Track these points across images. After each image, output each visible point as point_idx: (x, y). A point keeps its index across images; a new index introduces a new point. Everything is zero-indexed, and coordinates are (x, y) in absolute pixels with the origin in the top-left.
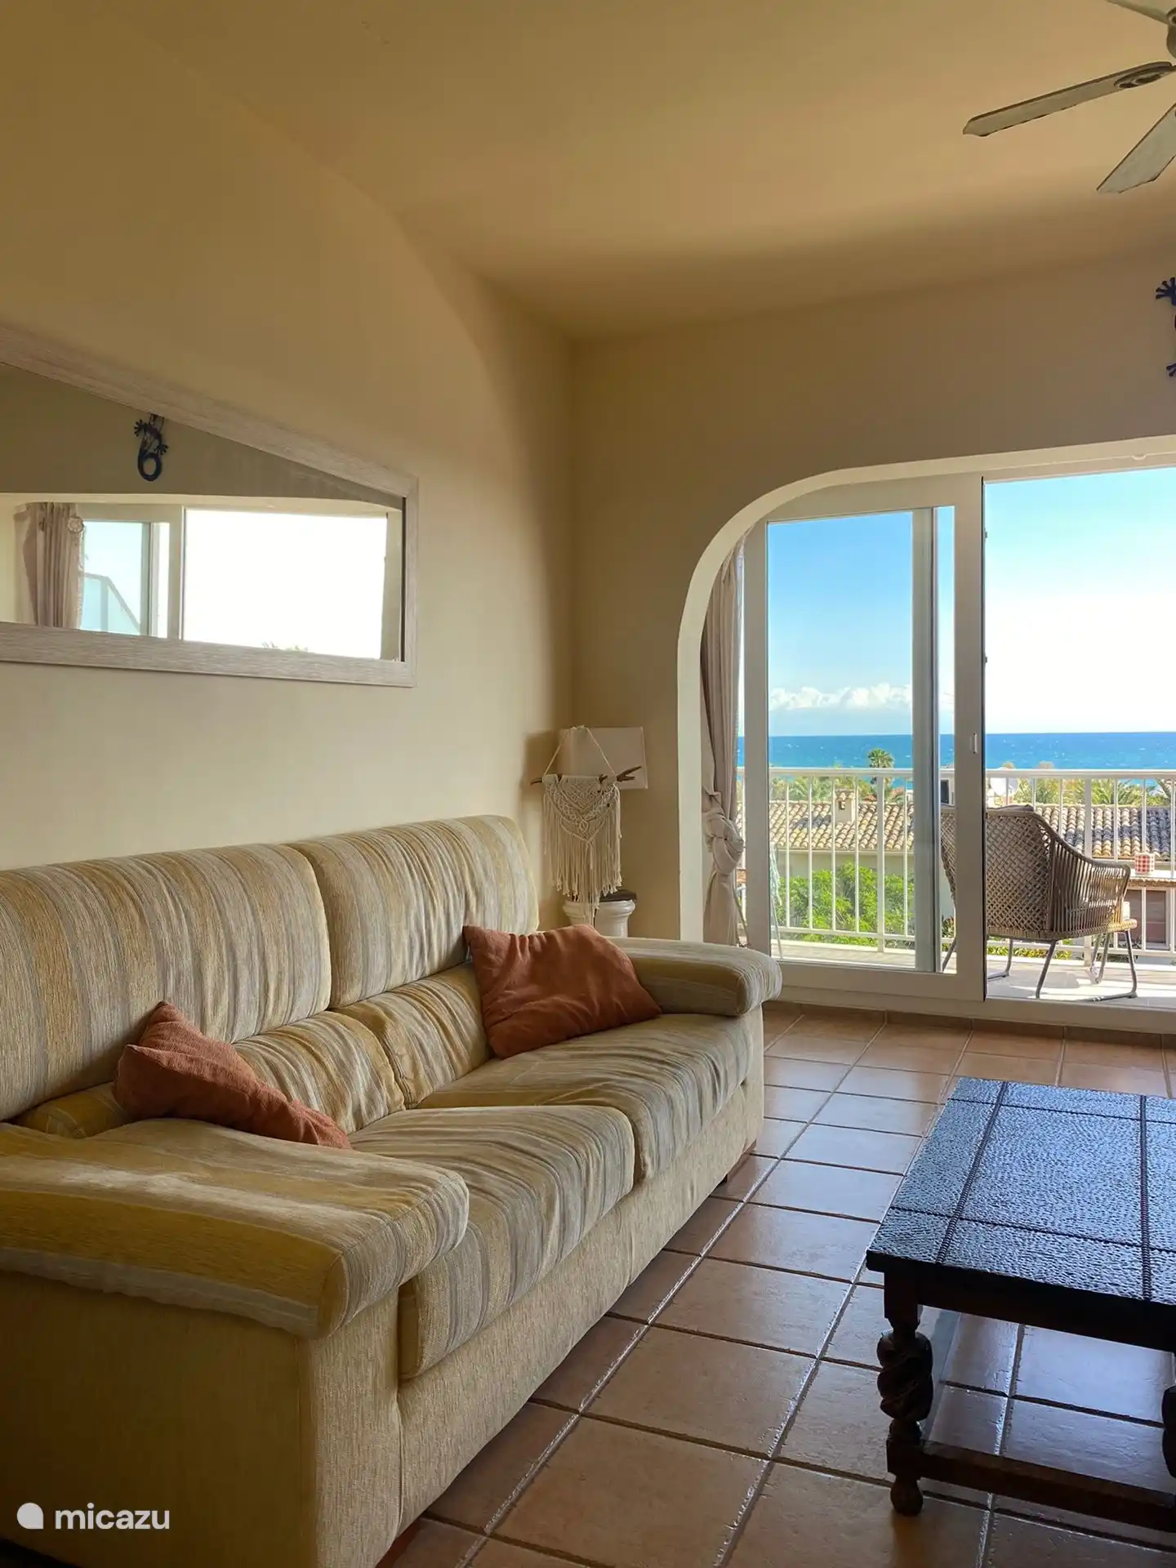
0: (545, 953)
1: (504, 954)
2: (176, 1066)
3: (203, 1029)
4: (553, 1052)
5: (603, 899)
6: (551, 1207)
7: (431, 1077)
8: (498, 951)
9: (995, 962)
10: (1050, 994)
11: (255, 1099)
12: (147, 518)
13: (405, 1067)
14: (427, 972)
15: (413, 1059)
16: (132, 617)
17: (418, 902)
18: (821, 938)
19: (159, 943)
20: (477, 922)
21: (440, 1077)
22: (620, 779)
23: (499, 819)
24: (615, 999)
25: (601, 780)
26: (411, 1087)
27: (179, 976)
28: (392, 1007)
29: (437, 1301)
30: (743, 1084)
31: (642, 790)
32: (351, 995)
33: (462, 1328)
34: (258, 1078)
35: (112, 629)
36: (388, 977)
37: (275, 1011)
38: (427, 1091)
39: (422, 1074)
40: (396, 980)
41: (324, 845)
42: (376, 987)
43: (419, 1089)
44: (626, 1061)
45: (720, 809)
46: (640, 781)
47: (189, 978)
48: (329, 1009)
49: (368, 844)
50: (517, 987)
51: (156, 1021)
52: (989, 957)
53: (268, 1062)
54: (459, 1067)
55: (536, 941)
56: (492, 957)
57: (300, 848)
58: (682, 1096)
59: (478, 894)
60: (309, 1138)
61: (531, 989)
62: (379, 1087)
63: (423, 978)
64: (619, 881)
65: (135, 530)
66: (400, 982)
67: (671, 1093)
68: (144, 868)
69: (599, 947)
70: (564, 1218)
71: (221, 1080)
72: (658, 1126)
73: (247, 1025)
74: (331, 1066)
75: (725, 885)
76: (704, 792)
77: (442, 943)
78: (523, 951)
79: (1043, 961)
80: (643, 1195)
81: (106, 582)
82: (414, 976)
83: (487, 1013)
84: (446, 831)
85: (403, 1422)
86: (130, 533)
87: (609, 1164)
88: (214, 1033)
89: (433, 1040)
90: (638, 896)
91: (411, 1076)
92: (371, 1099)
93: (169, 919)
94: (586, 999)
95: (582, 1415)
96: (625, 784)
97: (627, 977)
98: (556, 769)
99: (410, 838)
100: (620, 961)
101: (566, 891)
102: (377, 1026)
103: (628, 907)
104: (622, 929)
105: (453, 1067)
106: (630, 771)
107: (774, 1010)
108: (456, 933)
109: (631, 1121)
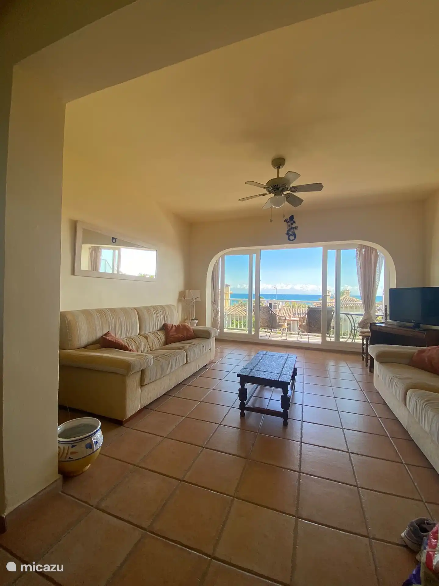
0: (178, 328)
1: (171, 327)
2: (109, 339)
3: (116, 336)
4: (178, 343)
5: (192, 320)
6: (169, 363)
7: (155, 346)
8: (169, 327)
9: (261, 334)
10: (271, 338)
11: (122, 345)
12: (114, 249)
13: (151, 345)
14: (157, 330)
15: (152, 344)
16: (110, 267)
17: (155, 319)
18: (232, 329)
19: (109, 322)
20: (166, 322)
21: (157, 346)
22: (195, 299)
23: (173, 305)
24: (189, 335)
25: (192, 299)
26: (152, 348)
27: (112, 327)
28: (149, 335)
29: (147, 373)
30: (210, 349)
31: (199, 301)
32: (142, 333)
33: (152, 379)
34: (124, 343)
35: (107, 272)
36: (149, 330)
37: (128, 335)
38: (154, 349)
39: (154, 346)
40: (151, 331)
41: (139, 308)
42: (147, 332)
43: (153, 348)
44: (189, 344)
45: (215, 305)
46: (199, 299)
47: (113, 327)
48: (138, 335)
49: (147, 309)
50: (172, 333)
51: (107, 334)
52: (260, 333)
53: (126, 342)
54: (161, 345)
55: (177, 326)
56: (168, 328)
57: (135, 308)
58: (197, 350)
59: (167, 317)
60: (130, 351)
61: (175, 333)
62: (146, 347)
63: (156, 331)
64: (195, 317)
65: (112, 251)
66: (152, 331)
67: (194, 349)
68: (107, 310)
69: (187, 327)
70: (172, 365)
71: (117, 342)
72: (191, 354)
73: (123, 336)
74: (138, 344)
75: (216, 319)
76: (212, 302)
77: (160, 326)
78: (174, 327)
79: (270, 333)
80: (187, 365)
81: (106, 261)
82: (154, 330)
83: (167, 337)
84: (162, 307)
85: (141, 391)
86: (111, 252)
87: (181, 359)
88: (118, 336)
89: (156, 341)
90: (198, 319)
91: (152, 346)
92: (144, 349)
93: (110, 318)
94: (184, 335)
95: (173, 396)
96: (196, 300)
97: (191, 332)
98: (184, 297)
99: (155, 308)
100: (191, 329)
101: (185, 319)
102: (146, 338)
103: (197, 321)
104: (195, 325)
105: (160, 345)
106: (197, 298)
107: (217, 340)
108: (162, 324)
109: (186, 352)
